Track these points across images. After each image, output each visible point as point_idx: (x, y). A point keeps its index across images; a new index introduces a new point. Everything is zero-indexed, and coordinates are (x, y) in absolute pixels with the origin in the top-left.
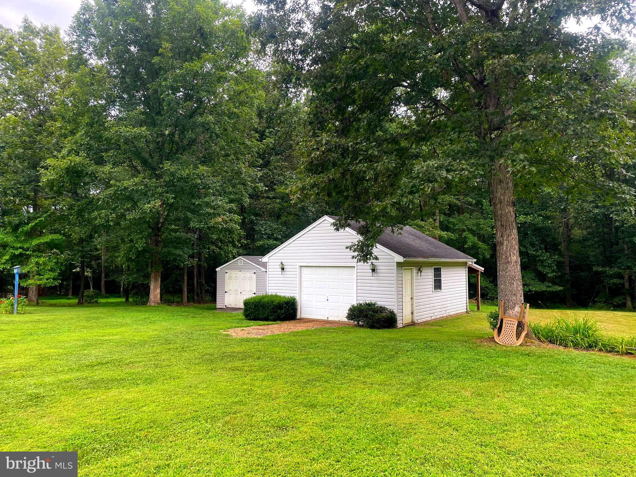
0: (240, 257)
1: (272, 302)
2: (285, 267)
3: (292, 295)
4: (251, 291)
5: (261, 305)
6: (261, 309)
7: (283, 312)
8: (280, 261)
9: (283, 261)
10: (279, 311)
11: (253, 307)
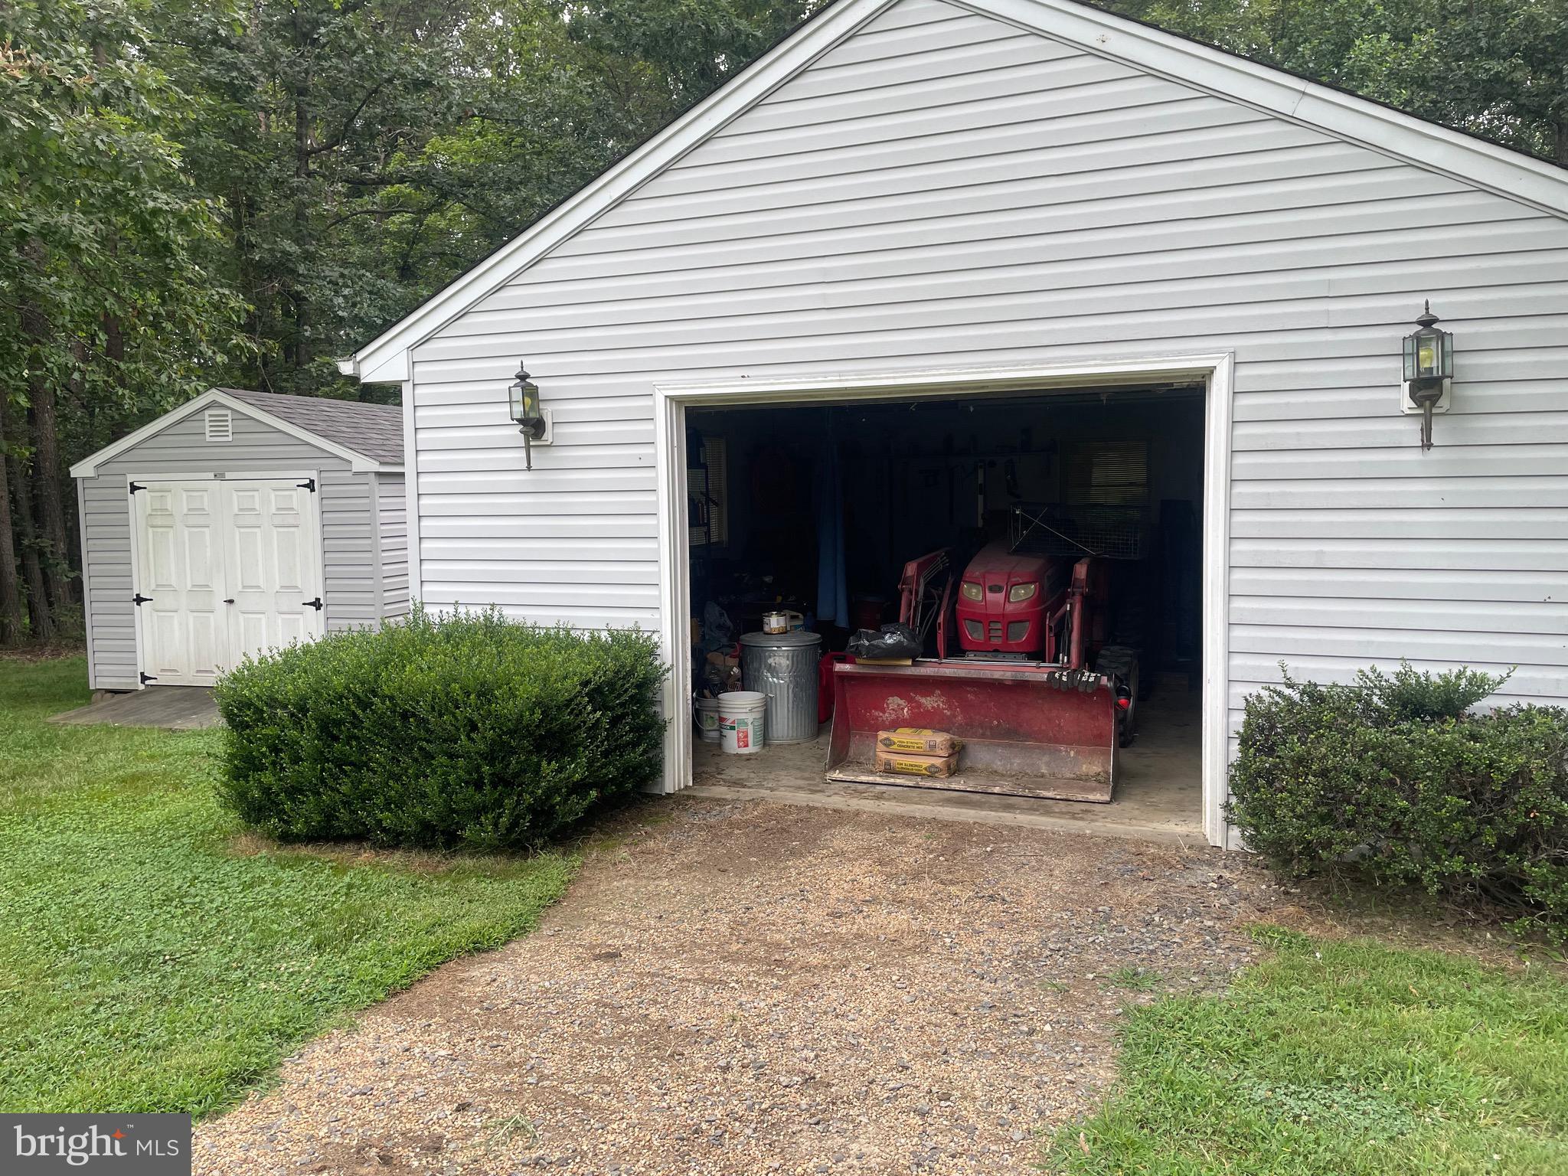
0: (214, 395)
1: (485, 693)
2: (548, 412)
3: (622, 620)
4: (290, 588)
5: (383, 725)
6: (379, 755)
7: (577, 771)
8: (513, 366)
9: (532, 366)
10: (548, 768)
11: (307, 741)
